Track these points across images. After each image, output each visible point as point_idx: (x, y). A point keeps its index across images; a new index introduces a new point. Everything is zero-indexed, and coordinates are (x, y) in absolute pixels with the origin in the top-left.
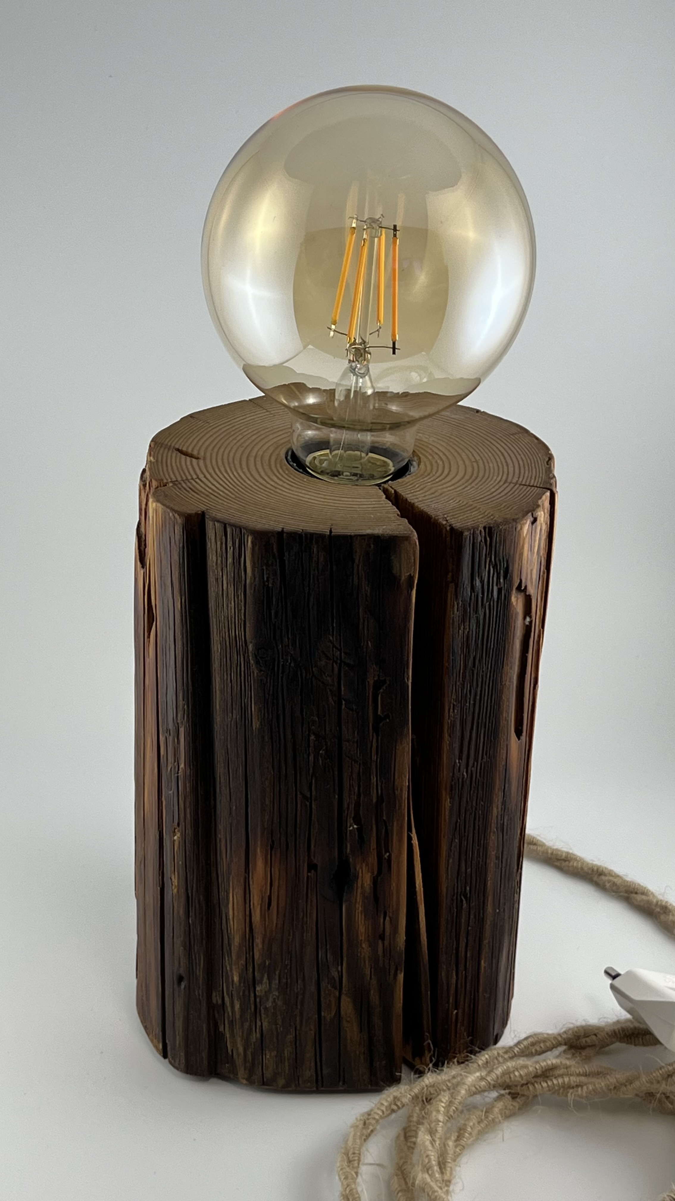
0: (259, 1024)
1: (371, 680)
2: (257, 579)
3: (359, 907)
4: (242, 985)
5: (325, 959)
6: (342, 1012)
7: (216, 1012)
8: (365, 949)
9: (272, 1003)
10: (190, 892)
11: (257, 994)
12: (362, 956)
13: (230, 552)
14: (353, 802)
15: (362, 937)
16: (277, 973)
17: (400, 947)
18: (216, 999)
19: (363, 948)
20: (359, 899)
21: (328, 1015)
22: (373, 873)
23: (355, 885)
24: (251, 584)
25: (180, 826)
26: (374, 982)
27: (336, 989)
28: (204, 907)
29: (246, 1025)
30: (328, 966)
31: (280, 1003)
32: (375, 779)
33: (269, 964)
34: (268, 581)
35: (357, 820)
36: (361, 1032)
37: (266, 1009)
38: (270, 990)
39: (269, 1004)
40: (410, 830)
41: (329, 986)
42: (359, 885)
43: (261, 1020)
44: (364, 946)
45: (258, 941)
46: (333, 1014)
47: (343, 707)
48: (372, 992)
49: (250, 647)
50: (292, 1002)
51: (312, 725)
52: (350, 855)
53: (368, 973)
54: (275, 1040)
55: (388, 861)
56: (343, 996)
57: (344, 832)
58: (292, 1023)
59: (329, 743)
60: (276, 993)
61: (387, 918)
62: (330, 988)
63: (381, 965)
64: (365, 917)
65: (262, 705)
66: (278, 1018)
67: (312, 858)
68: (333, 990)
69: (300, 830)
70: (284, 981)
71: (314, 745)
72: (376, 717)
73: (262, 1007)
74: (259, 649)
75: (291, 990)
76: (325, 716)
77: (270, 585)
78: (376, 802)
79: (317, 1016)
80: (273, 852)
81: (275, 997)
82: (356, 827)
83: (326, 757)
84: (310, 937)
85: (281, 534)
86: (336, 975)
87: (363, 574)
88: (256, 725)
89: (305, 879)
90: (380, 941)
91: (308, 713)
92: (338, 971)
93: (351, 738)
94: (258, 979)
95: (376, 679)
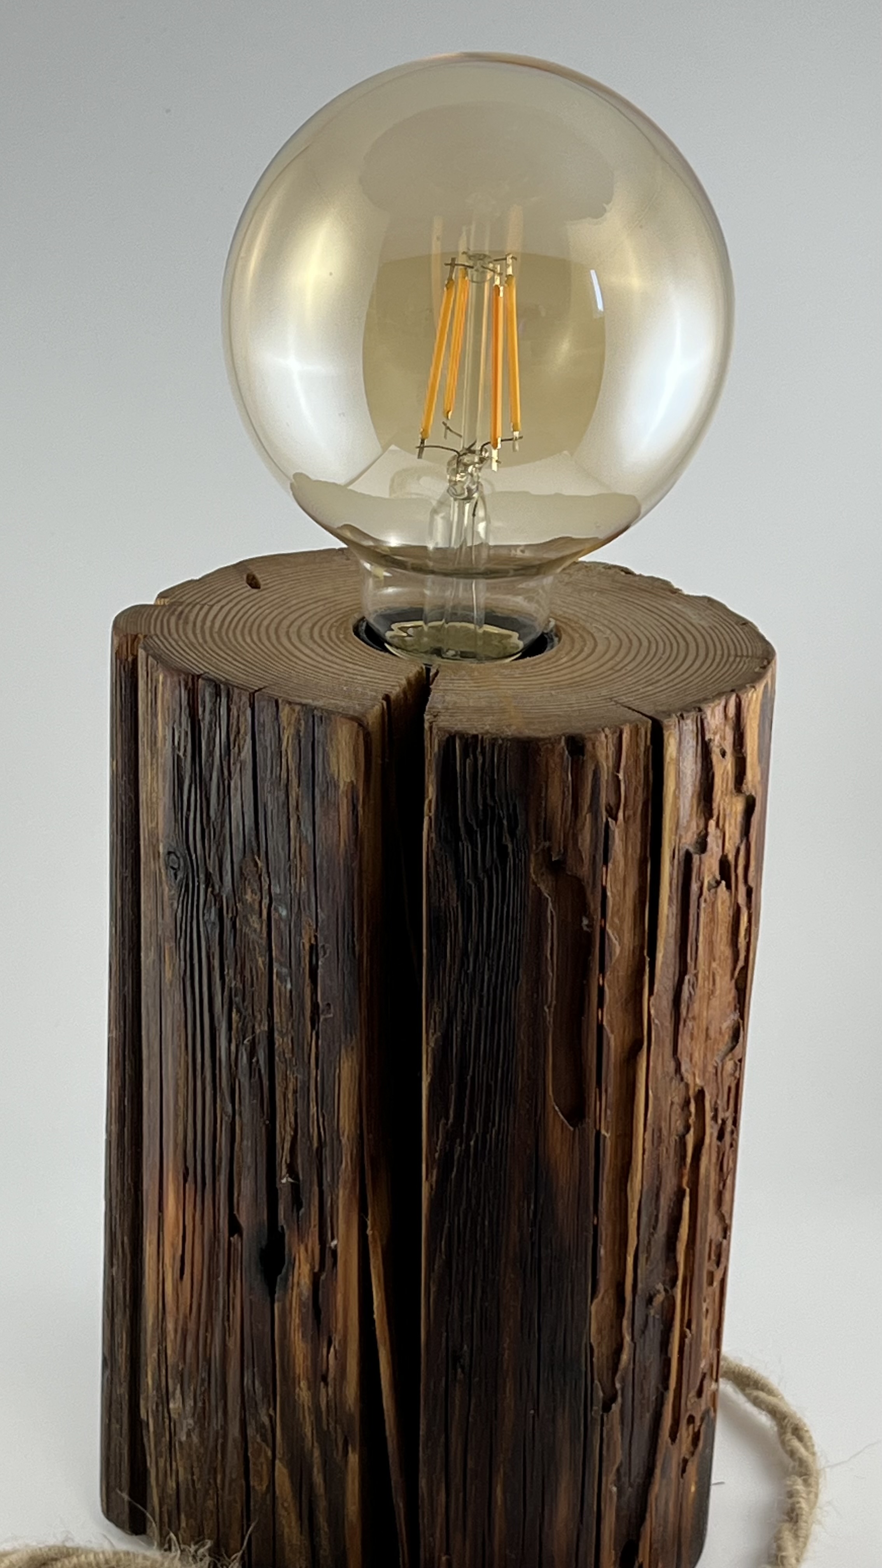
0: (174, 1466)
1: (306, 942)
3: (296, 1317)
4: (156, 1393)
5: (251, 1389)
6: (277, 1490)
8: (303, 1393)
9: (187, 1436)
11: (172, 1415)
12: (301, 1402)
15: (299, 1370)
16: (192, 1388)
17: (350, 1409)
19: (301, 1389)
20: (295, 1304)
21: (259, 1486)
22: (312, 1267)
23: (290, 1278)
24: (161, 749)
26: (316, 1453)
27: (268, 1445)
30: (256, 1402)
31: (195, 1439)
32: (315, 1108)
33: (183, 1369)
34: (178, 748)
35: (292, 1171)
36: (301, 1533)
37: (180, 1443)
38: (183, 1415)
39: (184, 1438)
40: (363, 1210)
41: (258, 1436)
42: (296, 1279)
44: (302, 1384)
45: (170, 1326)
46: (264, 1487)
47: (275, 976)
48: (315, 1470)
50: (211, 1444)
51: (236, 996)
52: (285, 1227)
53: (309, 1434)
54: (192, 1501)
55: (334, 1252)
56: (277, 1462)
57: (278, 1186)
58: (212, 1481)
59: (258, 1031)
60: (191, 1421)
61: (332, 1350)
62: (259, 1440)
63: (325, 1428)
64: (303, 1336)
65: (173, 944)
66: (195, 1464)
67: (235, 1212)
68: (264, 1445)
69: (220, 1163)
70: (200, 1404)
71: (237, 1027)
72: (315, 1005)
73: (177, 1438)
74: (169, 853)
75: (209, 1425)
76: (252, 986)
77: (181, 754)
78: (317, 1149)
79: (244, 1482)
80: (187, 1185)
81: (190, 1427)
82: (290, 1180)
83: (252, 1053)
84: (233, 1344)
85: (196, 678)
86: (266, 1420)
87: (292, 766)
88: (168, 974)
89: (226, 1247)
90: (322, 1384)
91: (230, 972)
92: (270, 1417)
93: (284, 1031)
94: (171, 1389)
95: (313, 941)
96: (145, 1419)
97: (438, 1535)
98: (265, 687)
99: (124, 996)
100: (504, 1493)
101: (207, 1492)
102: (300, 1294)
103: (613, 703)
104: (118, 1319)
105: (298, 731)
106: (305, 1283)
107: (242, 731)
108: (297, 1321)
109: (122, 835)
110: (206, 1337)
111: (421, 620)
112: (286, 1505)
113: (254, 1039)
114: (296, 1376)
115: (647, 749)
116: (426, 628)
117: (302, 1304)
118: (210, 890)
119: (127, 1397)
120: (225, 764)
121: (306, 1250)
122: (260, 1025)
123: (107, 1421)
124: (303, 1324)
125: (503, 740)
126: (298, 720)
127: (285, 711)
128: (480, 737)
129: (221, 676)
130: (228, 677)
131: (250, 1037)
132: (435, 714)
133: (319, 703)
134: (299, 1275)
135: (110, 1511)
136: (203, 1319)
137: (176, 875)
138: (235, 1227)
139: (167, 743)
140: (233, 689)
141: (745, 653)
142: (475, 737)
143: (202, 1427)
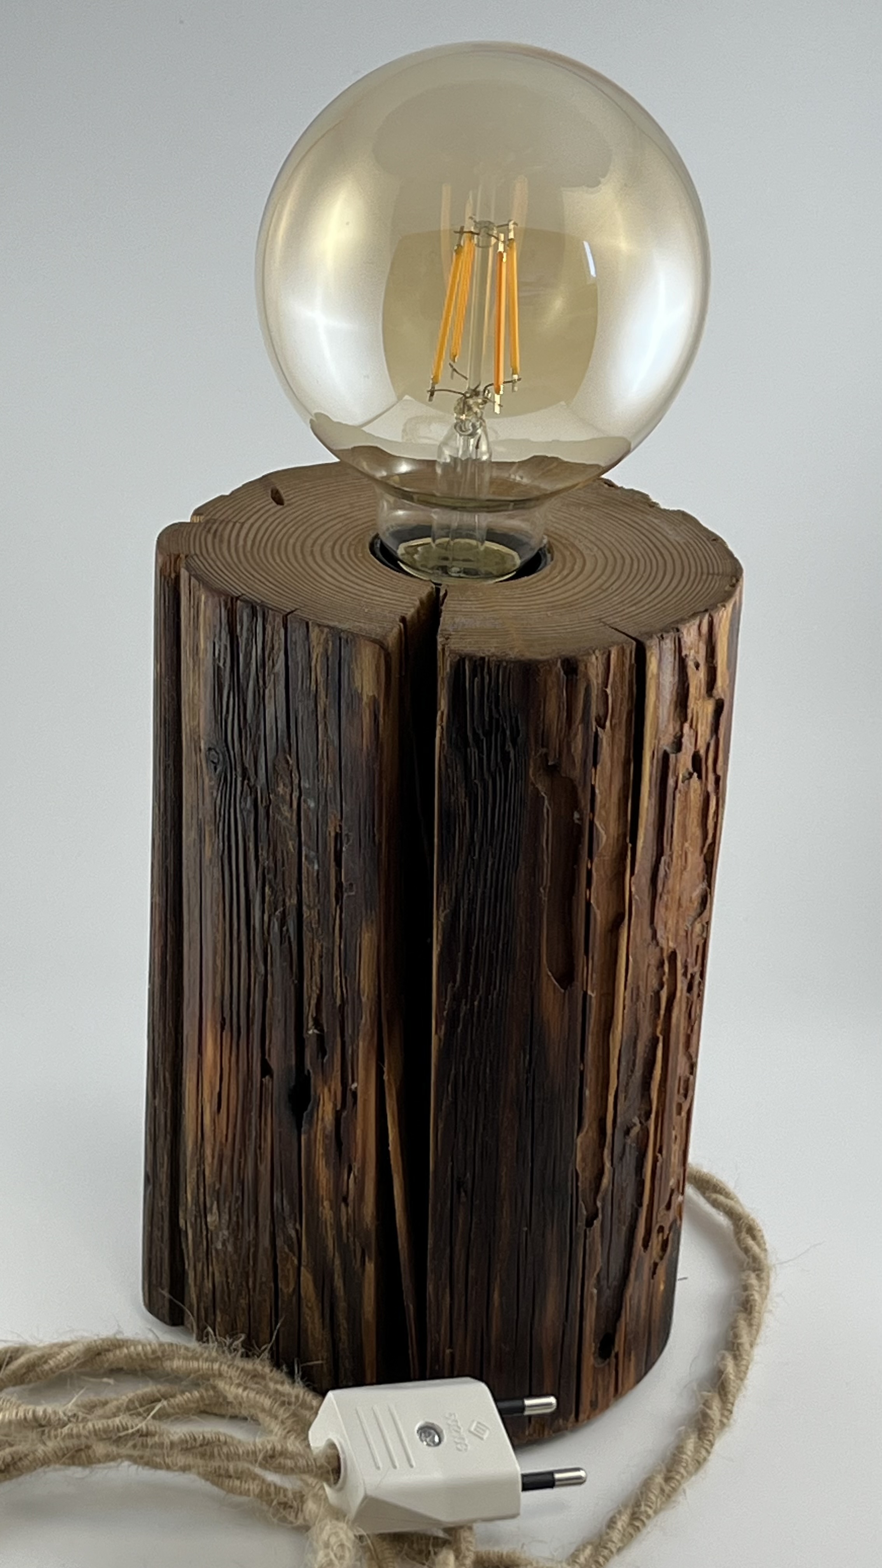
0: (211, 1269)
1: (332, 831)
3: (320, 1149)
5: (280, 1207)
6: (302, 1292)
7: (182, 1240)
8: (326, 1211)
9: (223, 1245)
11: (209, 1227)
12: (324, 1219)
14: (315, 995)
15: (323, 1192)
16: (227, 1205)
17: (367, 1225)
18: (182, 1221)
19: (324, 1208)
20: (320, 1137)
21: (287, 1289)
22: (335, 1105)
23: (315, 1114)
26: (337, 1262)
27: (294, 1255)
29: (199, 1266)
30: (284, 1217)
31: (230, 1248)
32: (339, 971)
33: (219, 1188)
34: (219, 659)
35: (317, 1024)
36: (323, 1329)
37: (216, 1250)
38: (219, 1226)
39: (219, 1246)
41: (286, 1247)
42: (320, 1115)
44: (325, 1204)
45: (208, 1152)
46: (291, 1289)
47: (304, 858)
48: (336, 1276)
49: (202, 744)
50: (244, 1251)
51: (268, 874)
52: (311, 1071)
53: (331, 1246)
54: (226, 1299)
55: (354, 1094)
56: (302, 1269)
57: (305, 1036)
58: (244, 1284)
59: (288, 904)
60: (226, 1233)
61: (352, 1175)
62: (287, 1250)
63: (345, 1240)
64: (326, 1164)
65: (213, 827)
66: (230, 1269)
67: (267, 1057)
68: (291, 1254)
69: (254, 1014)
70: (234, 1219)
71: (269, 901)
72: (339, 885)
73: (213, 1246)
74: (210, 749)
75: (242, 1235)
76: (283, 865)
77: (221, 665)
78: (340, 1005)
79: (272, 1285)
80: (224, 1034)
81: (225, 1237)
82: (316, 1031)
83: (283, 922)
84: (264, 1169)
85: (234, 600)
86: (293, 1234)
87: (321, 679)
88: (208, 852)
89: (259, 1085)
90: (343, 1205)
91: (263, 854)
92: (297, 1231)
93: (312, 905)
94: (208, 1205)
95: (338, 830)
96: (184, 1228)
97: (443, 1332)
98: (296, 609)
99: (167, 867)
100: (501, 1296)
101: (239, 1294)
102: (324, 1129)
103: (602, 624)
104: (160, 1142)
105: (326, 650)
106: (329, 1119)
107: (276, 647)
108: (321, 1151)
109: (165, 727)
110: (240, 1163)
111: (429, 536)
112: (310, 1305)
113: (284, 911)
114: (320, 1197)
115: (631, 666)
116: (433, 545)
117: (325, 1137)
118: (246, 782)
119: (168, 1209)
120: (260, 675)
121: (330, 1091)
122: (290, 900)
123: (150, 1228)
124: (326, 1154)
125: (507, 662)
126: (326, 641)
127: (314, 633)
128: (487, 659)
129: (256, 597)
130: (264, 600)
131: (282, 909)
132: (446, 636)
133: (345, 626)
134: (323, 1111)
135: (151, 1305)
136: (237, 1146)
137: (215, 769)
138: (266, 1070)
139: (208, 654)
140: (268, 612)
141: (716, 571)
142: (483, 659)
143: (236, 1238)
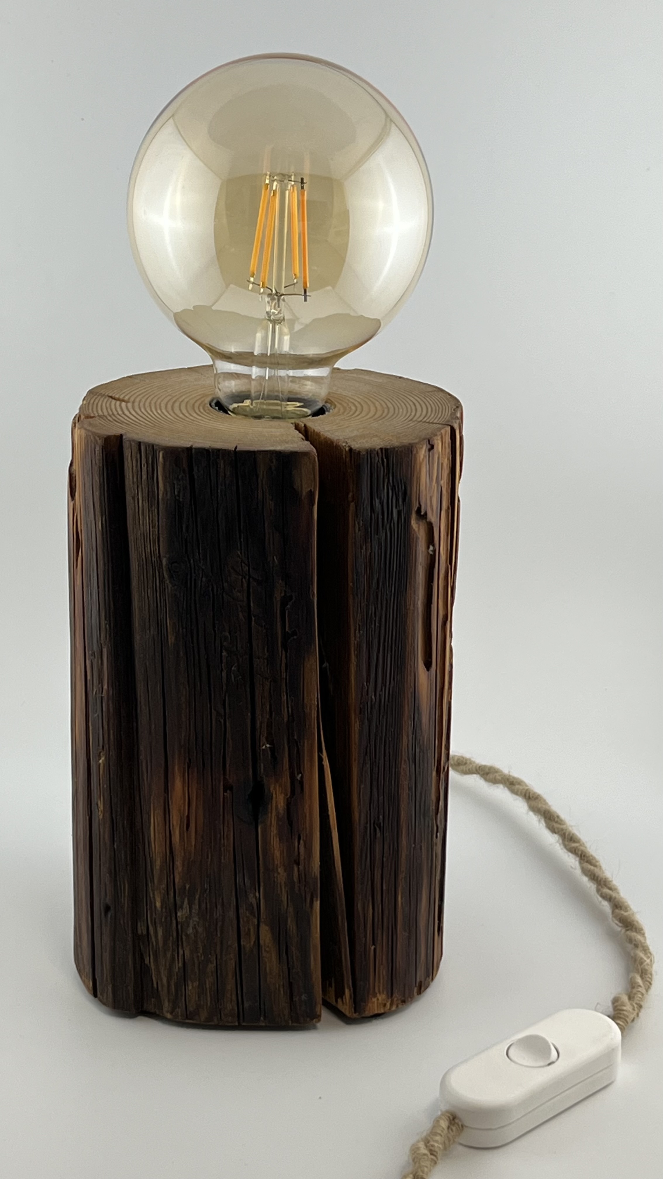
0: (181, 952)
1: (278, 596)
2: (169, 494)
3: (274, 830)
4: (164, 910)
5: (242, 884)
6: (261, 942)
7: (141, 944)
8: (281, 875)
9: (193, 930)
10: (114, 816)
11: (179, 920)
12: (279, 881)
13: (144, 469)
14: (266, 720)
15: (277, 861)
16: (197, 897)
17: (315, 873)
18: (141, 929)
19: (279, 873)
20: (274, 822)
21: (248, 944)
22: (286, 795)
23: (270, 806)
24: (163, 499)
25: (105, 749)
26: (291, 909)
27: (254, 916)
28: (128, 833)
29: (169, 955)
30: (246, 891)
31: (200, 930)
32: (285, 697)
33: (189, 887)
34: (179, 496)
35: (269, 739)
36: (280, 963)
37: (187, 936)
38: (189, 917)
39: (190, 931)
40: (320, 750)
41: (247, 912)
42: (274, 805)
43: (182, 947)
44: (279, 870)
45: (178, 863)
46: (252, 943)
47: (253, 623)
48: (289, 920)
49: (164, 561)
50: (212, 927)
51: (224, 642)
52: (265, 777)
53: (284, 899)
54: (196, 970)
55: (301, 782)
56: (261, 924)
57: (259, 751)
58: (213, 952)
59: (241, 660)
60: (196, 919)
61: (302, 842)
62: (248, 915)
63: (297, 892)
64: (280, 840)
65: (176, 620)
66: (199, 946)
67: (227, 777)
68: (252, 918)
70: (204, 906)
71: (227, 661)
73: (183, 934)
74: (172, 563)
75: (210, 916)
76: (236, 632)
77: (181, 499)
78: (287, 721)
79: (236, 945)
80: (190, 770)
81: (195, 923)
82: (268, 745)
83: (238, 674)
84: (228, 860)
86: (253, 901)
87: (266, 488)
88: (171, 640)
89: (222, 800)
90: (295, 866)
92: (257, 898)
93: (261, 655)
94: (178, 903)
95: (283, 594)
97: (368, 935)
101: (209, 960)
102: (278, 814)
105: (271, 467)
106: (281, 806)
107: (228, 474)
110: (207, 863)
112: (268, 949)
113: (239, 665)
114: (276, 866)
115: (448, 442)
117: (278, 819)
120: (214, 498)
121: (281, 786)
122: (243, 656)
124: (280, 832)
126: (271, 461)
127: (260, 457)
131: (236, 665)
134: (276, 802)
137: (178, 576)
138: (227, 786)
143: (205, 920)
